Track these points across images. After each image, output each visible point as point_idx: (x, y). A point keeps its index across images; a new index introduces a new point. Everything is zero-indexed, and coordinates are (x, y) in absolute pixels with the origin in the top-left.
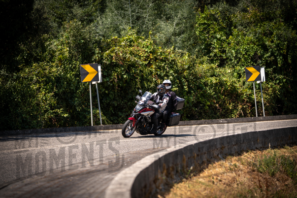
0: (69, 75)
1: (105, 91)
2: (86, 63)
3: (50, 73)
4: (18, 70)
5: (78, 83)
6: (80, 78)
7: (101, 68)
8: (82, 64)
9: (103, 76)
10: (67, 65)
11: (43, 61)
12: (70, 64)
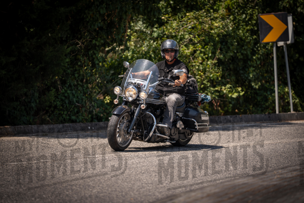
0: (241, 31)
1: (299, 57)
2: (269, 12)
3: (212, 29)
4: (161, 24)
5: (255, 44)
6: (258, 36)
7: (293, 20)
8: (263, 13)
9: (295, 32)
10: (238, 15)
11: (201, 9)
12: (243, 13)
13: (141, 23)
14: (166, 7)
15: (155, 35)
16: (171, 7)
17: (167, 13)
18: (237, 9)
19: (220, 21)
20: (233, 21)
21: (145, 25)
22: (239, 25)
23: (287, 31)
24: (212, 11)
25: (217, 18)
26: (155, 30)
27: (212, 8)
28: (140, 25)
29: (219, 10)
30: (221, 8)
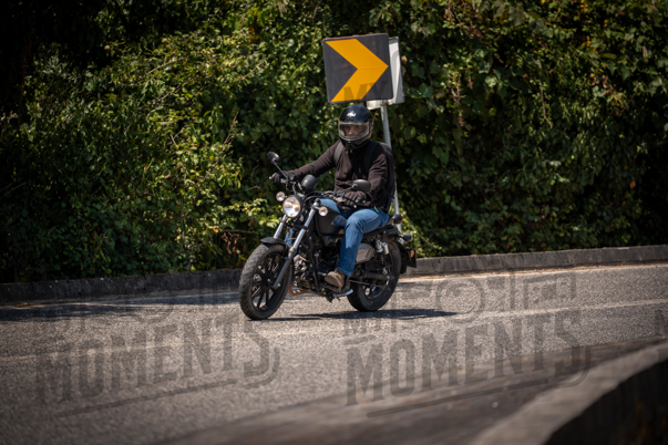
0: (283, 77)
1: (417, 135)
2: (347, 34)
3: (218, 73)
4: (104, 61)
5: (318, 105)
6: (324, 87)
7: (402, 52)
8: (334, 35)
9: (409, 79)
10: (277, 41)
11: (194, 29)
12: (288, 36)
13: (56, 59)
14: (114, 24)
15: (90, 86)
16: (124, 23)
17: (115, 37)
18: (274, 26)
19: (236, 56)
20: (267, 52)
21: (65, 65)
22: (279, 63)
23: (387, 75)
24: (217, 31)
25: (229, 48)
26: (89, 74)
27: (218, 25)
28: (54, 65)
29: (233, 29)
30: (238, 24)
